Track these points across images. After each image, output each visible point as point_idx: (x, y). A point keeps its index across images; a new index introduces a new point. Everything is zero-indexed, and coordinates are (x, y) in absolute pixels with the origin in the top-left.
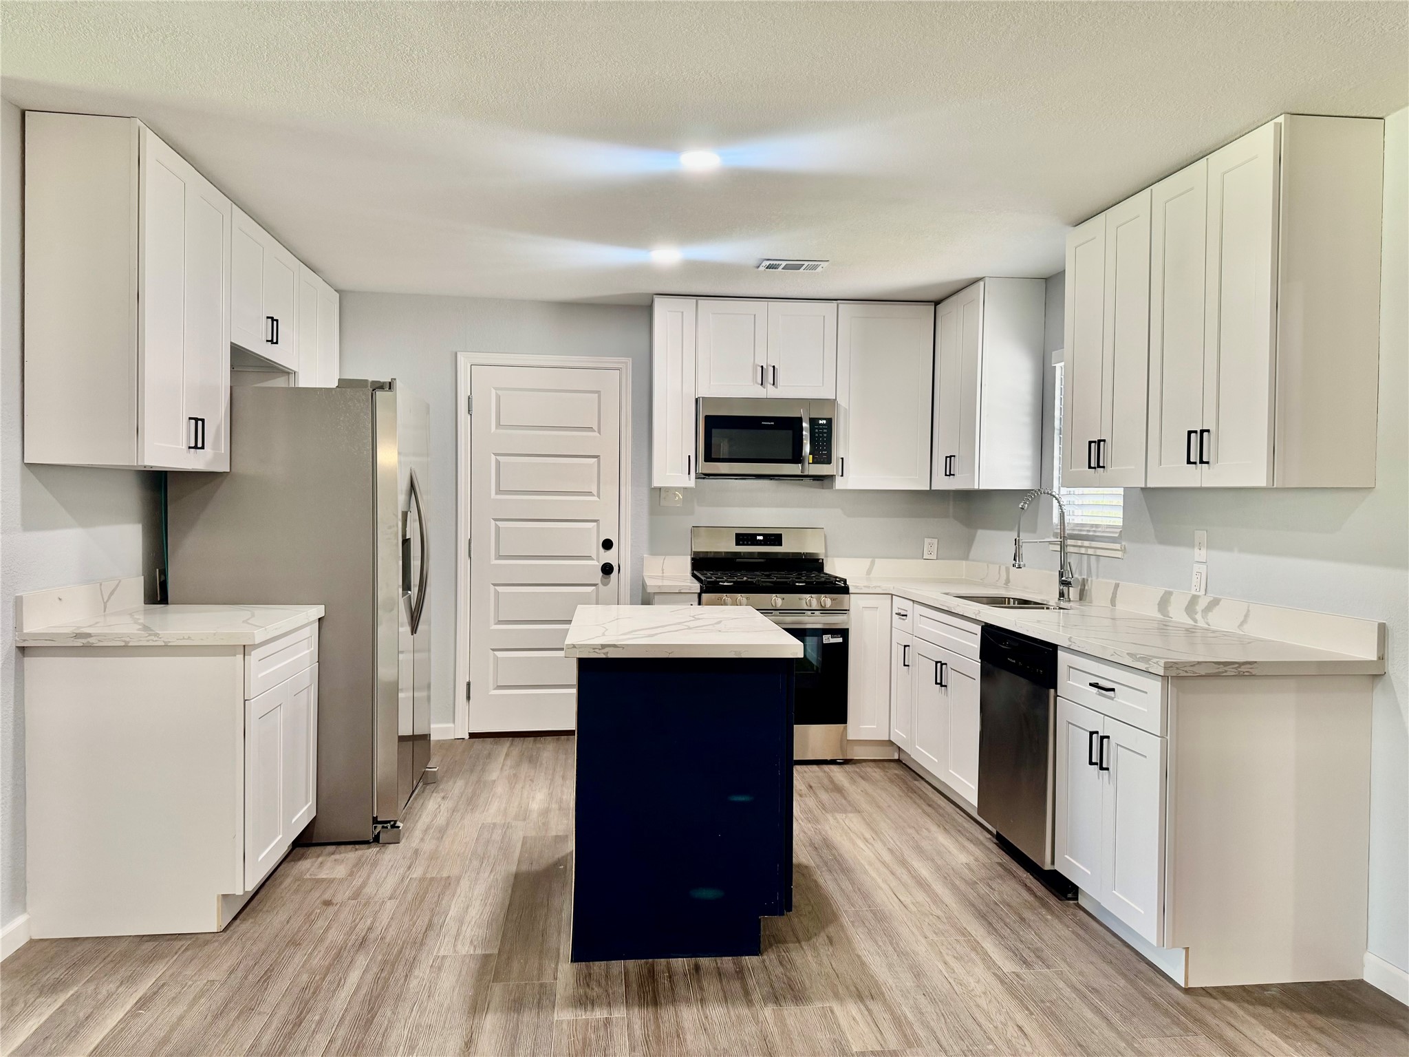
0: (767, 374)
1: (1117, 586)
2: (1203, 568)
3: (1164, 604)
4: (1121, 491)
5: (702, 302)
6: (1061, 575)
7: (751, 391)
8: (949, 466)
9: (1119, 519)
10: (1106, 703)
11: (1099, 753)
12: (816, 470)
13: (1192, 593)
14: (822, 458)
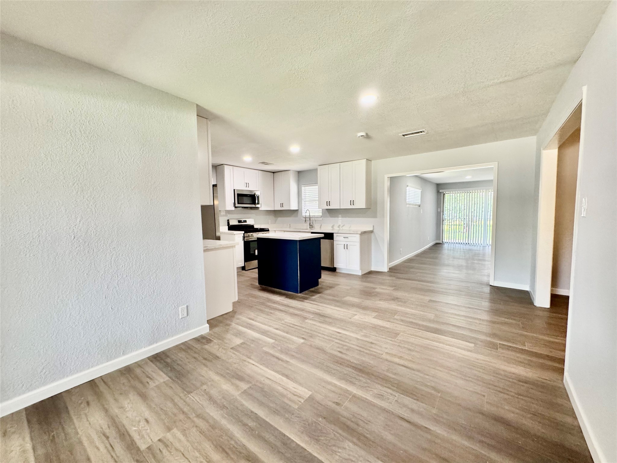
0: (247, 185)
1: (321, 225)
2: (341, 221)
3: (333, 227)
4: (321, 210)
5: (234, 167)
6: (310, 224)
7: (244, 188)
8: (282, 205)
9: (321, 214)
10: (346, 240)
11: (346, 247)
12: (257, 206)
13: (339, 224)
14: (258, 203)
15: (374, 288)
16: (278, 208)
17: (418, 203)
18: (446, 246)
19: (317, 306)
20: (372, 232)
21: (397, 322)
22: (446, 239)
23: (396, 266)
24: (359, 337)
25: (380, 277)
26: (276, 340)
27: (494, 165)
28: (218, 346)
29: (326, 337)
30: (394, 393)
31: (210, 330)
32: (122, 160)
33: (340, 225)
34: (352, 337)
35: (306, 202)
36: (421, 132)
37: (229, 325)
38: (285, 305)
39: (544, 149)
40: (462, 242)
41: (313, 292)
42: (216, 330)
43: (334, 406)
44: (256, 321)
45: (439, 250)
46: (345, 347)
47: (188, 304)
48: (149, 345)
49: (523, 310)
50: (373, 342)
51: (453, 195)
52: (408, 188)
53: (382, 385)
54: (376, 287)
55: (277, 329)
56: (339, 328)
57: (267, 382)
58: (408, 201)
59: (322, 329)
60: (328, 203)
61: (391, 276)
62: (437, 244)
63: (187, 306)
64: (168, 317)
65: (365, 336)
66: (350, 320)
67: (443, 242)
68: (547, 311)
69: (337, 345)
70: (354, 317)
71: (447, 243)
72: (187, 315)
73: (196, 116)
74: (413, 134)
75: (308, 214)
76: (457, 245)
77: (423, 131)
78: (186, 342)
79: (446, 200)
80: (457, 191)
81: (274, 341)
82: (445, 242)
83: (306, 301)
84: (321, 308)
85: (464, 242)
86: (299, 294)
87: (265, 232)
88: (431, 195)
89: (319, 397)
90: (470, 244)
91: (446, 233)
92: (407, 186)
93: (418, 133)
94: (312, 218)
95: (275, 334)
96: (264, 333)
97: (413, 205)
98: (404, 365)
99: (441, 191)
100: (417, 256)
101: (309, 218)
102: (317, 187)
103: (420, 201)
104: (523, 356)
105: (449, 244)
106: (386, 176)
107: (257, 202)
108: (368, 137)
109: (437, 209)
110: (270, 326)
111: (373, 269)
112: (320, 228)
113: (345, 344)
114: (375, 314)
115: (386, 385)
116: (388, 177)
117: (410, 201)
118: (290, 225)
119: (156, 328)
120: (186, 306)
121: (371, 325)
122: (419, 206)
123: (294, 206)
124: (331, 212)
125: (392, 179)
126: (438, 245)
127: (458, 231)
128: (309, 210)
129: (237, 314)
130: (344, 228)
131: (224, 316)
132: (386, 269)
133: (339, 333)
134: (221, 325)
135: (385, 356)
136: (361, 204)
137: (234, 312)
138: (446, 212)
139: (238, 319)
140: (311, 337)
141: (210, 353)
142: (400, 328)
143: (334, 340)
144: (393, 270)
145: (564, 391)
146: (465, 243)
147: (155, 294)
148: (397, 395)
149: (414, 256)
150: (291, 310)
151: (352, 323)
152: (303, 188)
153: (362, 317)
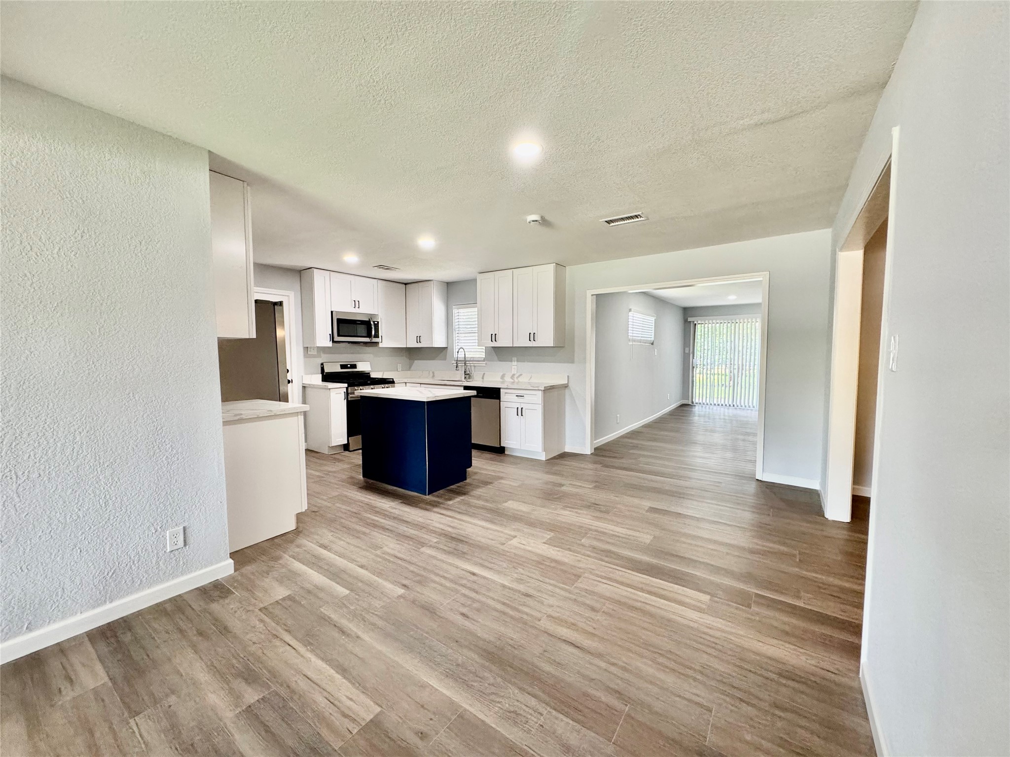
0: (356, 304)
1: (484, 374)
2: (516, 367)
3: (503, 377)
4: (484, 348)
5: (332, 273)
6: (465, 372)
7: (351, 309)
8: (419, 339)
9: (483, 355)
10: (520, 400)
11: (520, 412)
12: (375, 340)
13: (513, 373)
14: (377, 336)
15: (561, 485)
16: (413, 344)
17: (649, 339)
18: (697, 409)
19: (450, 519)
20: (566, 386)
21: (583, 551)
22: (697, 397)
23: (608, 444)
24: (507, 584)
25: (574, 463)
26: (352, 590)
27: (762, 277)
28: (238, 604)
29: (448, 584)
30: (542, 708)
31: (235, 570)
32: (29, 249)
33: (514, 375)
34: (494, 582)
35: (460, 335)
36: (637, 216)
37: (279, 558)
38: (395, 518)
39: (841, 250)
40: (723, 403)
41: (452, 491)
42: (248, 569)
43: (414, 740)
44: (330, 550)
45: (686, 416)
46: (476, 605)
47: (186, 524)
48: (94, 607)
49: (805, 527)
50: (531, 592)
51: (710, 325)
52: (630, 314)
53: (521, 689)
54: (563, 482)
55: (362, 567)
56: (476, 564)
57: (302, 685)
58: (632, 335)
59: (445, 566)
60: (494, 338)
61: (595, 463)
62: (683, 405)
63: (184, 528)
64: (140, 550)
65: (520, 581)
66: (502, 547)
67: (693, 403)
68: (843, 528)
69: (463, 600)
70: (510, 542)
71: (700, 404)
72: (185, 545)
73: (208, 173)
74: (622, 219)
75: (461, 356)
76: (715, 408)
77: (639, 215)
78: (179, 596)
79: (698, 333)
80: (716, 320)
81: (348, 592)
82: (697, 403)
83: (436, 509)
84: (456, 523)
85: (726, 403)
86: (427, 497)
87: (387, 385)
88: (672, 326)
89: (392, 719)
90: (735, 406)
91: (698, 387)
92: (630, 310)
93: (631, 218)
94: (469, 361)
95: (357, 578)
96: (336, 575)
97: (640, 341)
98: (575, 643)
99: (690, 319)
100: (647, 426)
101: (463, 362)
102: (476, 309)
103: (653, 336)
104: (794, 621)
105: (702, 406)
106: (589, 293)
107: (373, 333)
108: (544, 222)
109: (684, 349)
110: (352, 561)
111: (568, 449)
112: (483, 378)
113: (477, 597)
114: (549, 535)
115: (530, 689)
116: (592, 295)
117: (634, 335)
118: (433, 373)
119: (110, 574)
120: (181, 527)
121: (535, 558)
122: (652, 344)
123: (439, 341)
124: (500, 353)
125: (600, 298)
126: (684, 408)
127: (716, 384)
128: (464, 347)
129: (301, 535)
130: (520, 379)
131: (276, 540)
132: (588, 451)
133: (474, 574)
134: (264, 558)
135: (545, 624)
136: (546, 339)
137: (297, 532)
138: (698, 353)
139: (298, 546)
140: (419, 582)
141: (216, 621)
142: (587, 563)
143: (460, 588)
144: (601, 452)
145: (859, 696)
146: (728, 405)
147: (110, 507)
148: (545, 712)
149: (643, 426)
150: (403, 528)
151: (501, 554)
152: (455, 311)
153: (524, 542)
